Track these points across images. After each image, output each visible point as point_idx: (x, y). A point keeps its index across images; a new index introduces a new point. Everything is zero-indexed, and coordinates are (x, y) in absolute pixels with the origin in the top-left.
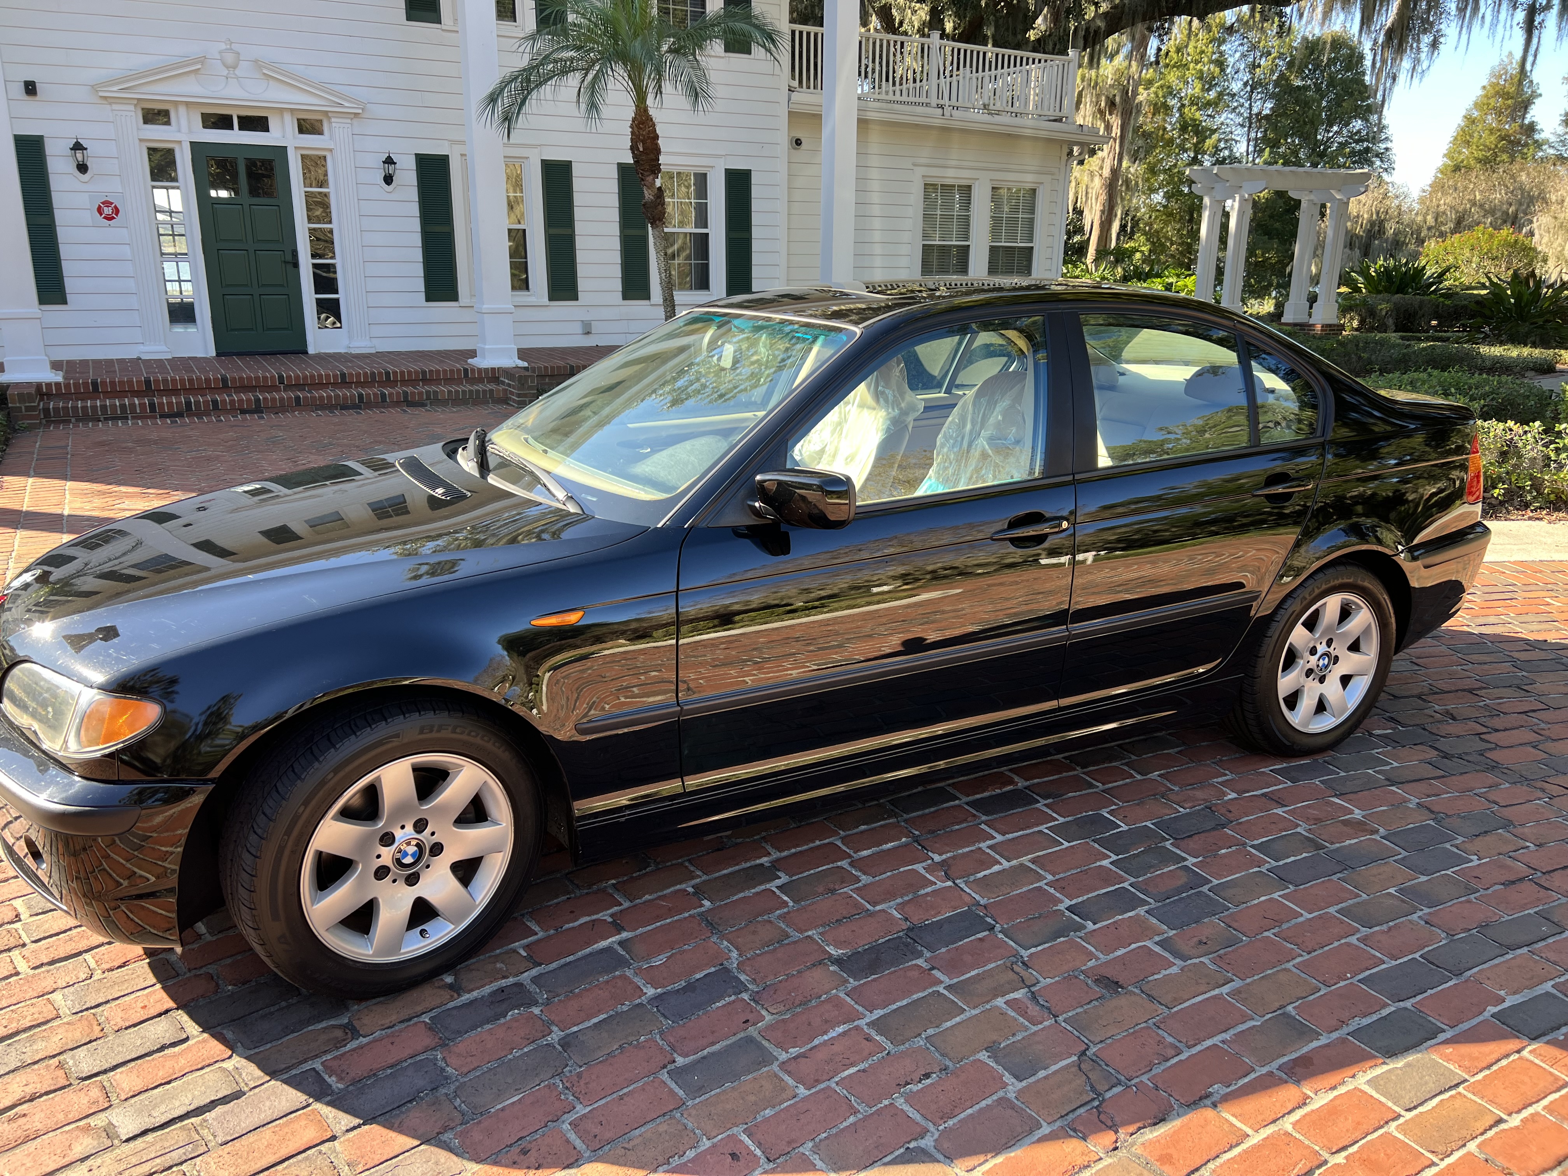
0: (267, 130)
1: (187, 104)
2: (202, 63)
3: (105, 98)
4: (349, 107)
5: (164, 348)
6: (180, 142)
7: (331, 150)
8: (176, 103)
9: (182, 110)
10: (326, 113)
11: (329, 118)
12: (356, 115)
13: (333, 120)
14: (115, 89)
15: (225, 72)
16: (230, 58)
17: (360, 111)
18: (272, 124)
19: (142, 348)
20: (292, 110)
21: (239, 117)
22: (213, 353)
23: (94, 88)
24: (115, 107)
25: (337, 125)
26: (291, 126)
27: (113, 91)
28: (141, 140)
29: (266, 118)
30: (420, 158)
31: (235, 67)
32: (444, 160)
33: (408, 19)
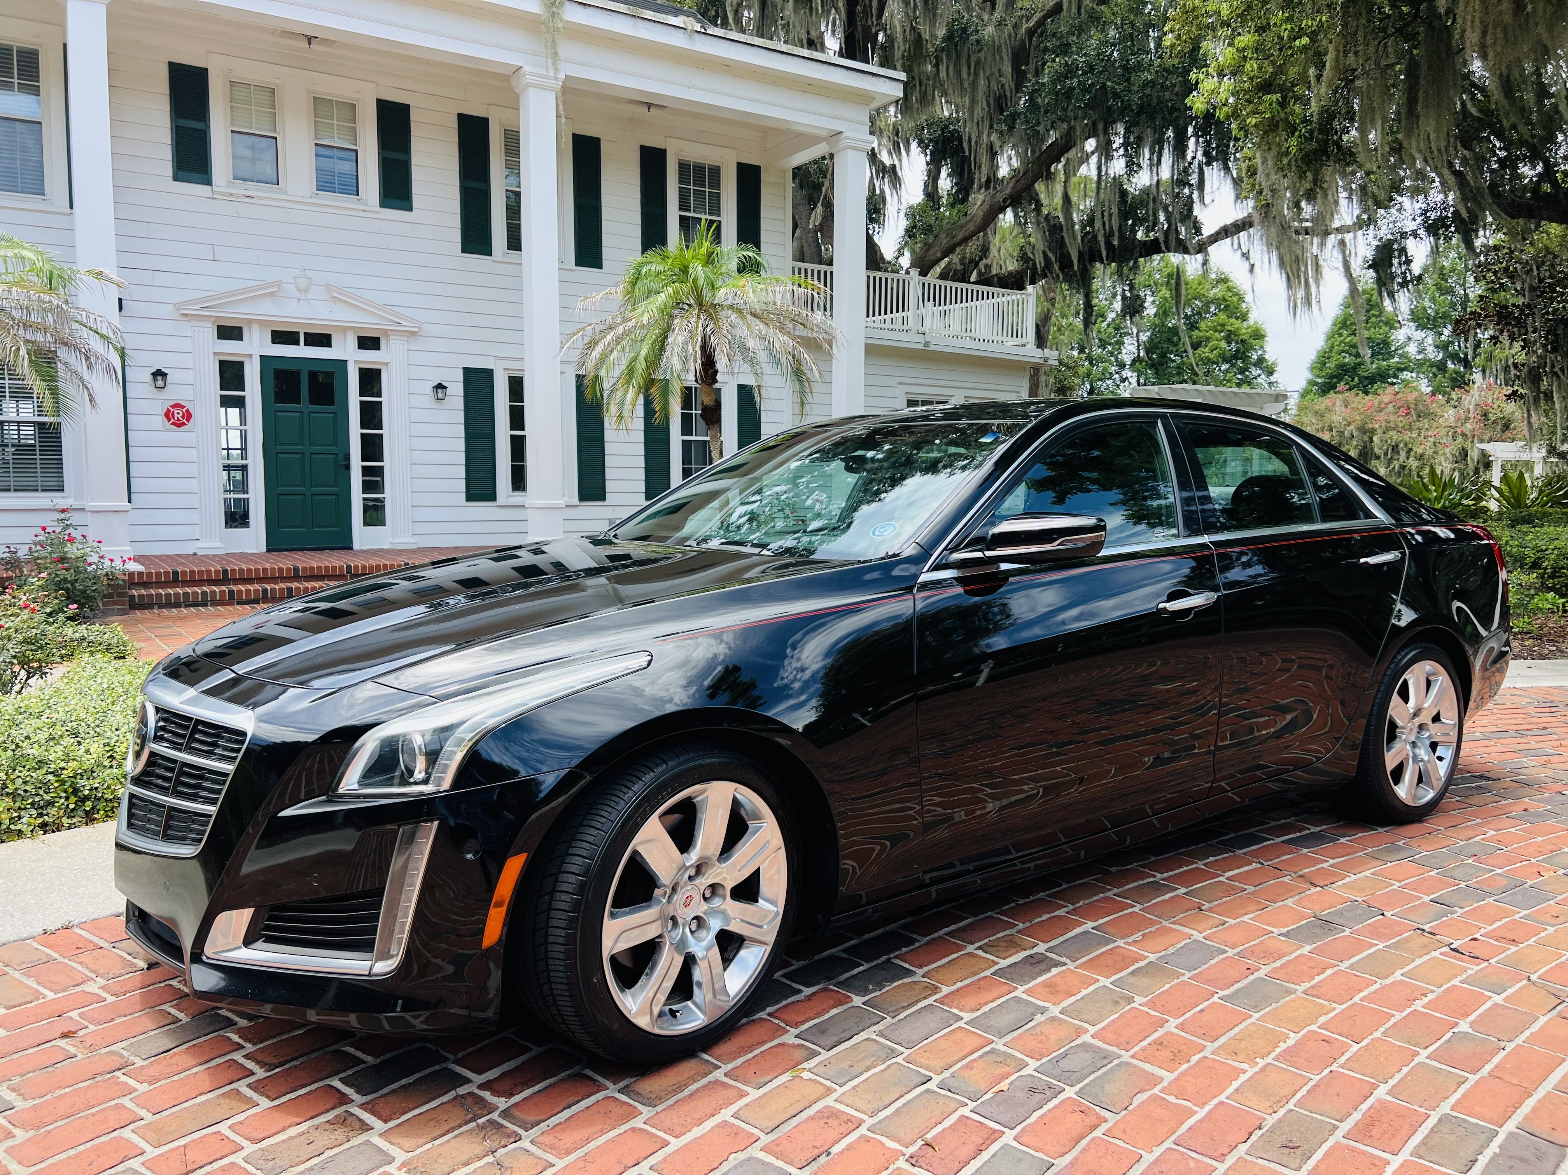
0: (329, 345)
1: (260, 322)
2: (279, 287)
3: (186, 315)
4: (407, 326)
5: (219, 545)
6: (251, 356)
7: (387, 364)
8: (250, 322)
9: (256, 329)
10: (386, 332)
11: (387, 337)
12: (413, 333)
13: (391, 337)
14: (197, 307)
15: (298, 295)
16: (303, 282)
17: (417, 330)
18: (334, 340)
19: (198, 544)
21: (305, 334)
22: (264, 549)
23: (178, 306)
24: (194, 323)
25: (395, 342)
26: (353, 342)
27: (195, 309)
28: (215, 353)
29: (330, 335)
30: (467, 371)
31: (306, 291)
32: (489, 373)
33: (464, 251)
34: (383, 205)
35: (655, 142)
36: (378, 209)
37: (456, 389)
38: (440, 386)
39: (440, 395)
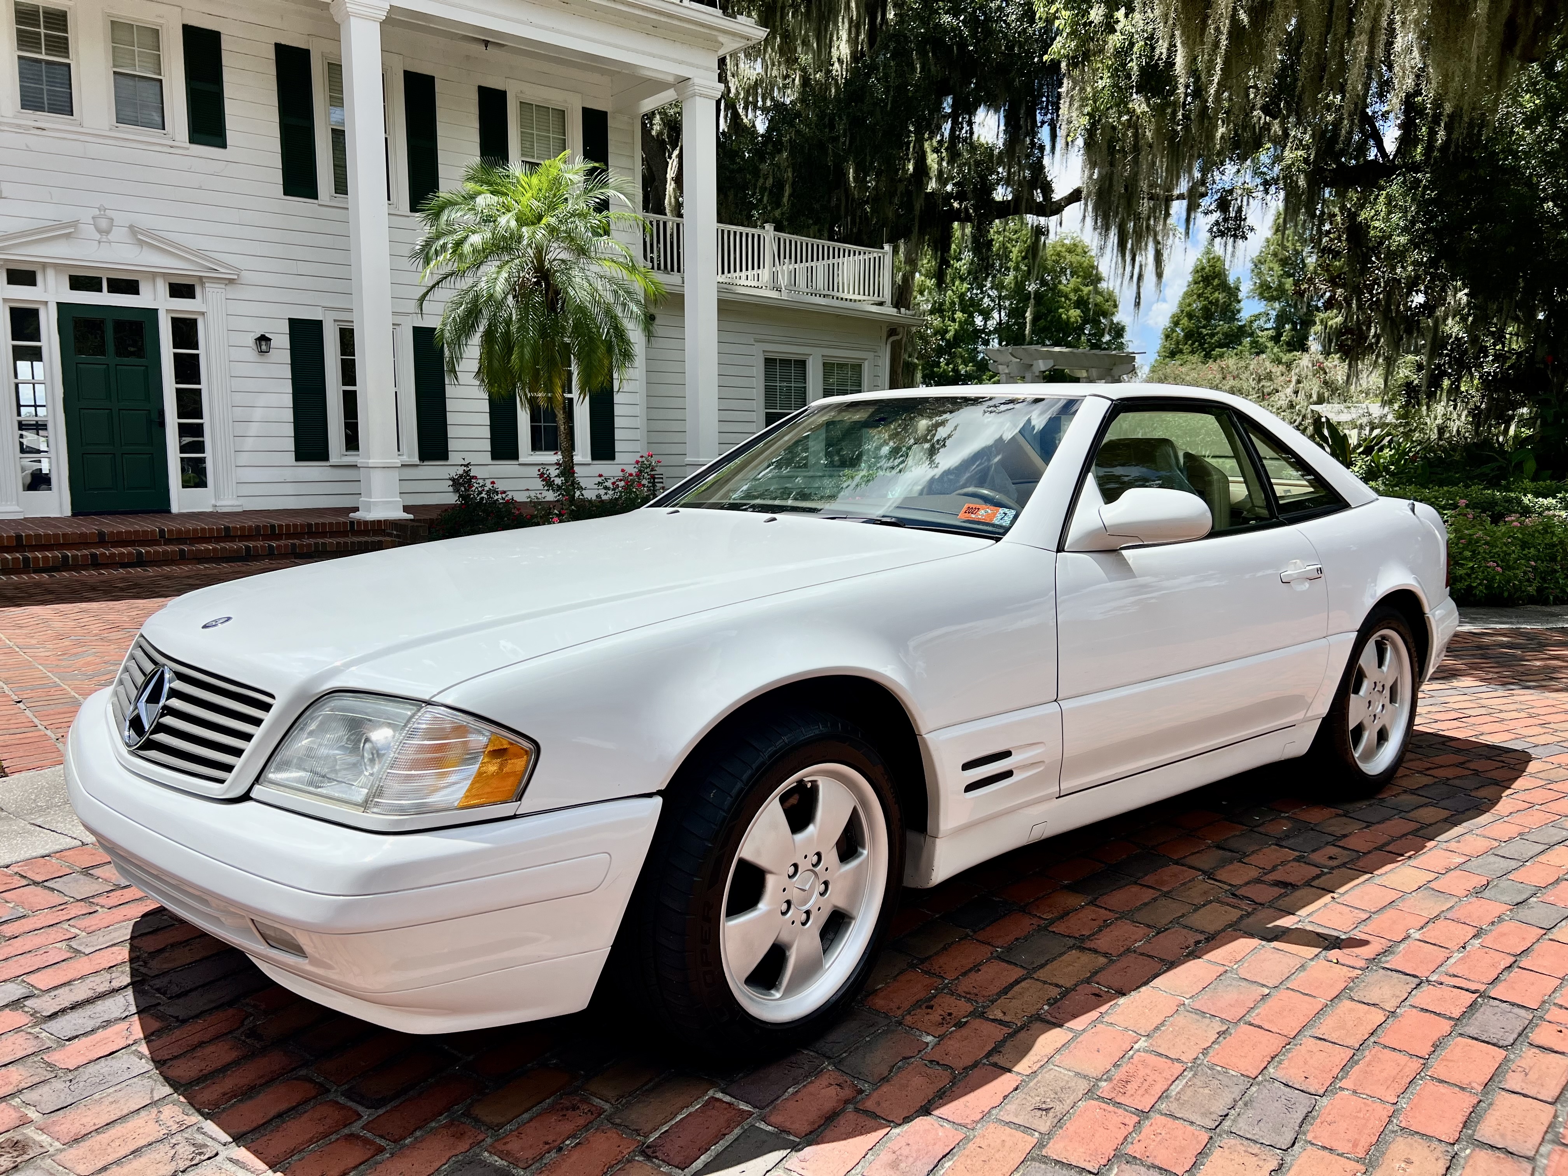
0: (136, 292)
1: (55, 266)
2: (75, 227)
4: (224, 273)
5: (17, 509)
6: (46, 303)
7: (203, 314)
8: (44, 266)
9: (51, 273)
10: (201, 278)
11: (202, 284)
12: (231, 281)
13: (207, 285)
15: (97, 236)
16: (103, 224)
17: (236, 277)
18: (142, 288)
20: (164, 275)
21: (108, 279)
22: (68, 512)
25: (211, 290)
26: (163, 289)
28: (4, 300)
29: (137, 281)
30: (293, 322)
31: (108, 232)
32: (317, 325)
33: (286, 193)
34: (192, 141)
35: (494, 82)
36: (188, 145)
37: (282, 341)
38: (263, 339)
39: (264, 348)
